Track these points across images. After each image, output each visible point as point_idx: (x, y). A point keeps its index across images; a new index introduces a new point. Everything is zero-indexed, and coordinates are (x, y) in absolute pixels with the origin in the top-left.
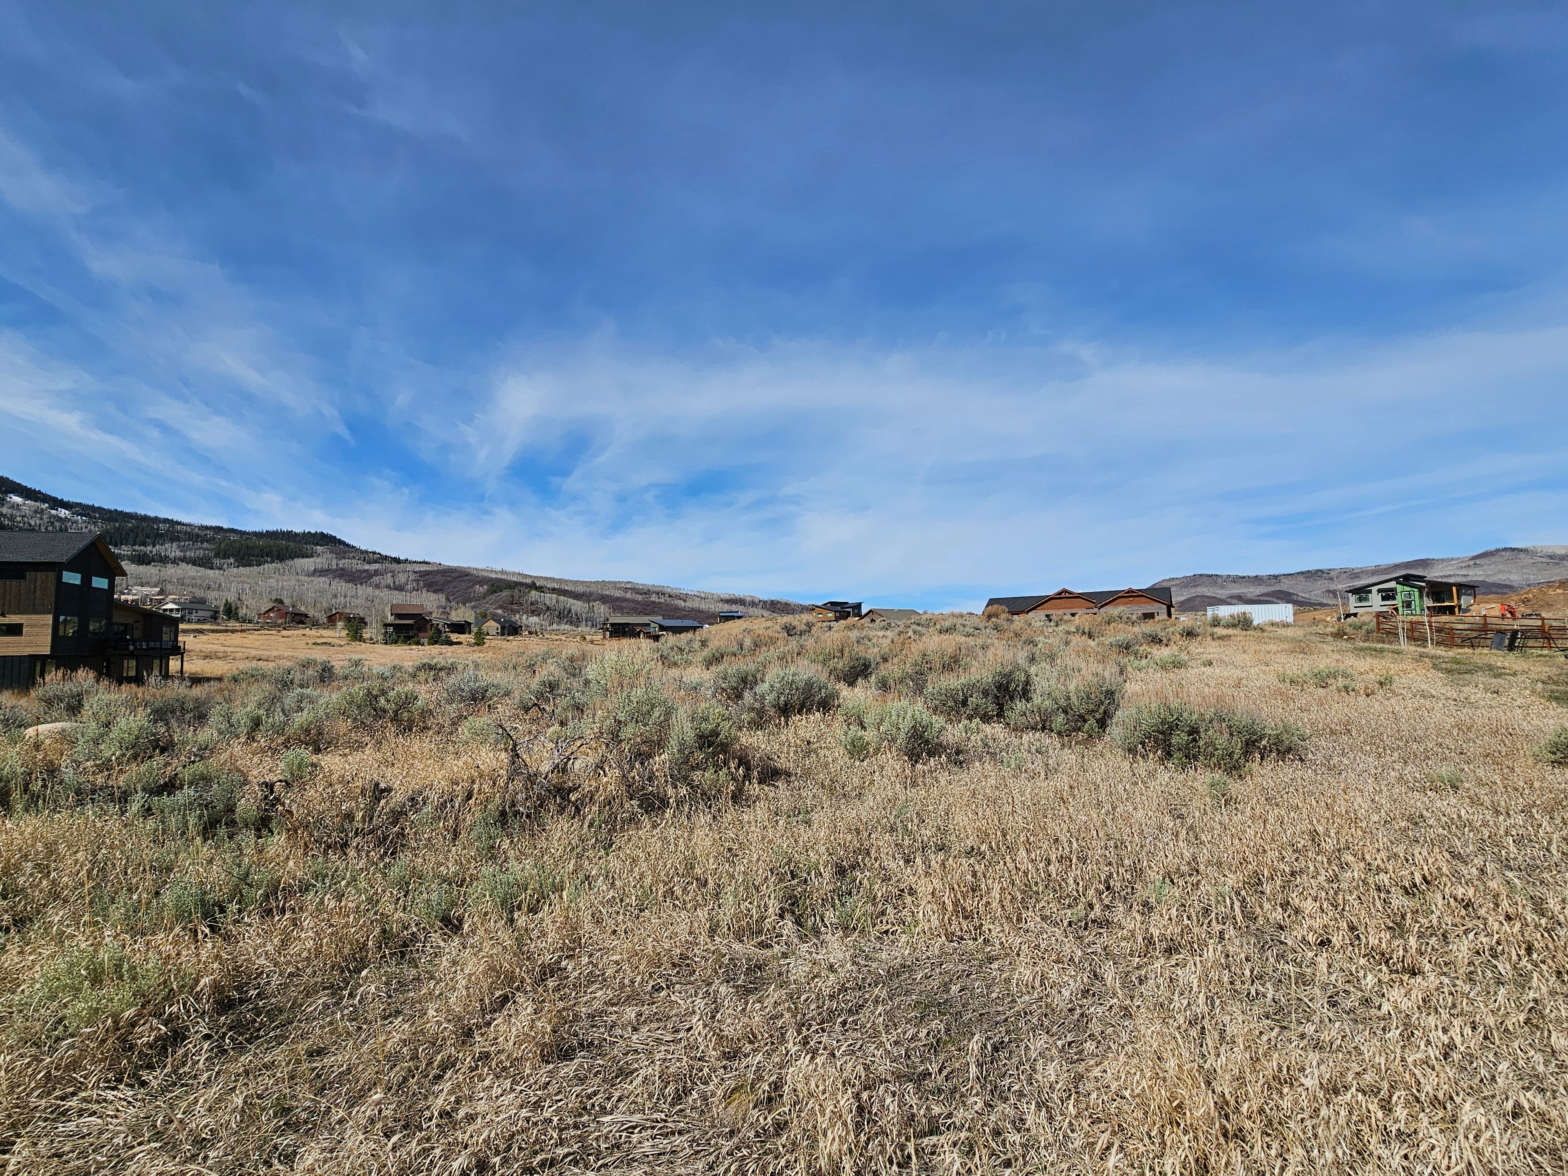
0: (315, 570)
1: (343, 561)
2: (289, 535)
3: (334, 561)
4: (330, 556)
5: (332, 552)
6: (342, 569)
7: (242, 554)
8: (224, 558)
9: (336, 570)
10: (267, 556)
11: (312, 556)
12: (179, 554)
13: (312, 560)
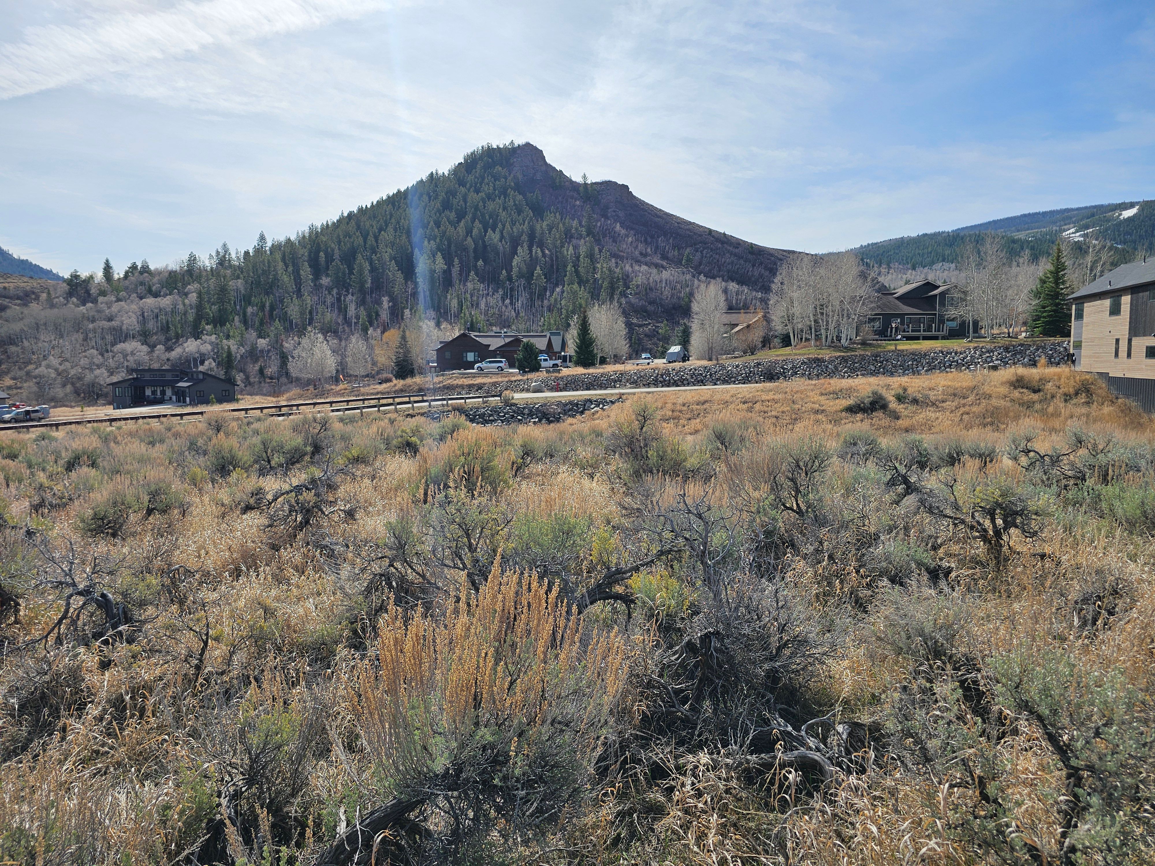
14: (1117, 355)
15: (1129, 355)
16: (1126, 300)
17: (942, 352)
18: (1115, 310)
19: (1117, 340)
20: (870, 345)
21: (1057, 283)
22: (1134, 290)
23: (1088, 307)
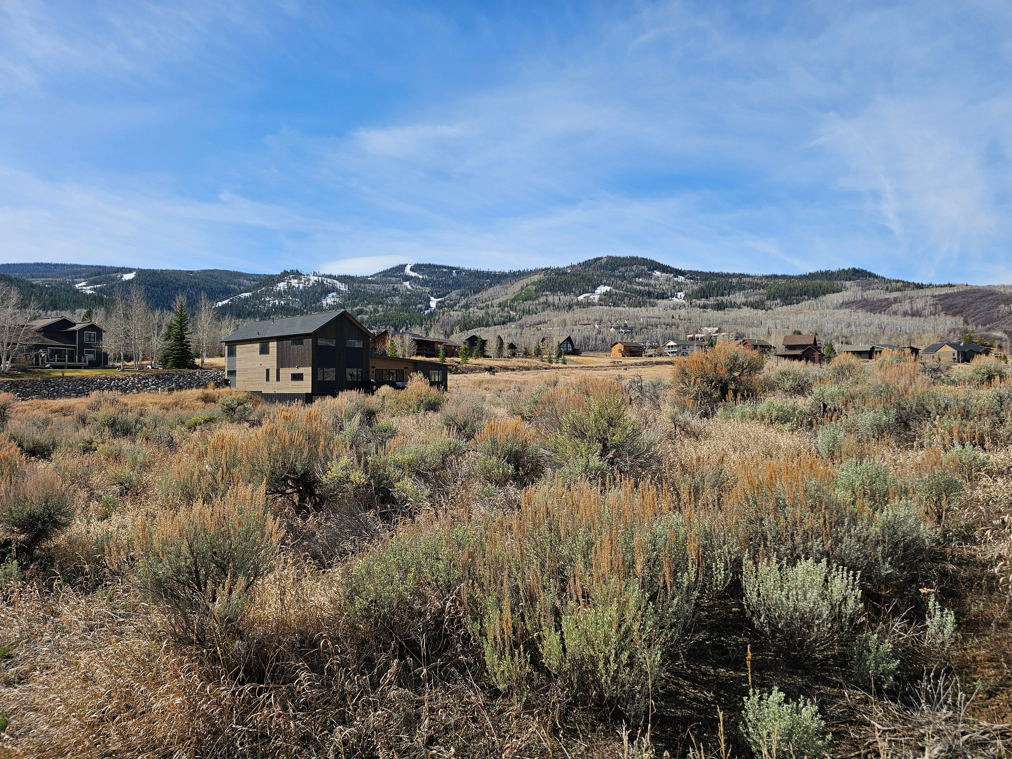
0: (842, 304)
1: (868, 292)
2: (827, 275)
3: (859, 294)
4: (856, 288)
5: (858, 285)
6: (865, 300)
7: (786, 295)
8: (773, 300)
9: (860, 301)
10: (805, 295)
11: (841, 291)
12: (743, 300)
13: (841, 293)
14: (268, 379)
15: (278, 379)
16: (273, 346)
17: (107, 379)
18: (264, 351)
19: (268, 370)
20: (30, 371)
21: (181, 329)
22: (279, 339)
23: (239, 349)
